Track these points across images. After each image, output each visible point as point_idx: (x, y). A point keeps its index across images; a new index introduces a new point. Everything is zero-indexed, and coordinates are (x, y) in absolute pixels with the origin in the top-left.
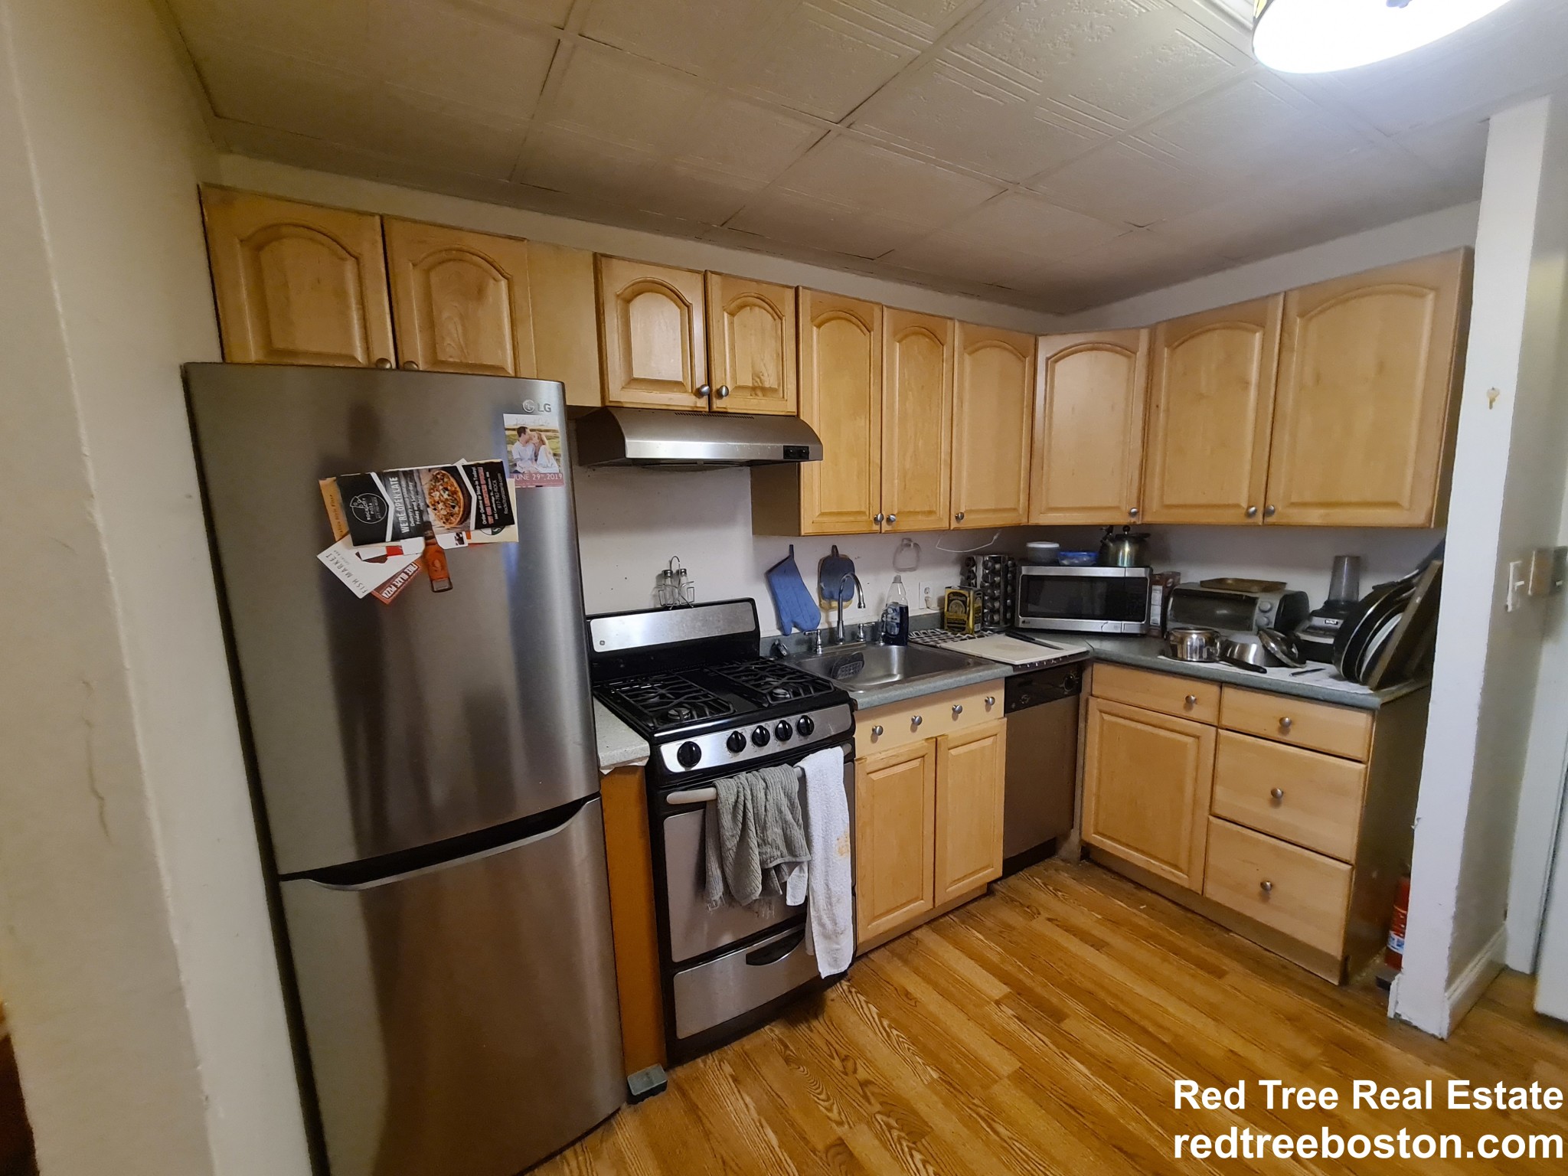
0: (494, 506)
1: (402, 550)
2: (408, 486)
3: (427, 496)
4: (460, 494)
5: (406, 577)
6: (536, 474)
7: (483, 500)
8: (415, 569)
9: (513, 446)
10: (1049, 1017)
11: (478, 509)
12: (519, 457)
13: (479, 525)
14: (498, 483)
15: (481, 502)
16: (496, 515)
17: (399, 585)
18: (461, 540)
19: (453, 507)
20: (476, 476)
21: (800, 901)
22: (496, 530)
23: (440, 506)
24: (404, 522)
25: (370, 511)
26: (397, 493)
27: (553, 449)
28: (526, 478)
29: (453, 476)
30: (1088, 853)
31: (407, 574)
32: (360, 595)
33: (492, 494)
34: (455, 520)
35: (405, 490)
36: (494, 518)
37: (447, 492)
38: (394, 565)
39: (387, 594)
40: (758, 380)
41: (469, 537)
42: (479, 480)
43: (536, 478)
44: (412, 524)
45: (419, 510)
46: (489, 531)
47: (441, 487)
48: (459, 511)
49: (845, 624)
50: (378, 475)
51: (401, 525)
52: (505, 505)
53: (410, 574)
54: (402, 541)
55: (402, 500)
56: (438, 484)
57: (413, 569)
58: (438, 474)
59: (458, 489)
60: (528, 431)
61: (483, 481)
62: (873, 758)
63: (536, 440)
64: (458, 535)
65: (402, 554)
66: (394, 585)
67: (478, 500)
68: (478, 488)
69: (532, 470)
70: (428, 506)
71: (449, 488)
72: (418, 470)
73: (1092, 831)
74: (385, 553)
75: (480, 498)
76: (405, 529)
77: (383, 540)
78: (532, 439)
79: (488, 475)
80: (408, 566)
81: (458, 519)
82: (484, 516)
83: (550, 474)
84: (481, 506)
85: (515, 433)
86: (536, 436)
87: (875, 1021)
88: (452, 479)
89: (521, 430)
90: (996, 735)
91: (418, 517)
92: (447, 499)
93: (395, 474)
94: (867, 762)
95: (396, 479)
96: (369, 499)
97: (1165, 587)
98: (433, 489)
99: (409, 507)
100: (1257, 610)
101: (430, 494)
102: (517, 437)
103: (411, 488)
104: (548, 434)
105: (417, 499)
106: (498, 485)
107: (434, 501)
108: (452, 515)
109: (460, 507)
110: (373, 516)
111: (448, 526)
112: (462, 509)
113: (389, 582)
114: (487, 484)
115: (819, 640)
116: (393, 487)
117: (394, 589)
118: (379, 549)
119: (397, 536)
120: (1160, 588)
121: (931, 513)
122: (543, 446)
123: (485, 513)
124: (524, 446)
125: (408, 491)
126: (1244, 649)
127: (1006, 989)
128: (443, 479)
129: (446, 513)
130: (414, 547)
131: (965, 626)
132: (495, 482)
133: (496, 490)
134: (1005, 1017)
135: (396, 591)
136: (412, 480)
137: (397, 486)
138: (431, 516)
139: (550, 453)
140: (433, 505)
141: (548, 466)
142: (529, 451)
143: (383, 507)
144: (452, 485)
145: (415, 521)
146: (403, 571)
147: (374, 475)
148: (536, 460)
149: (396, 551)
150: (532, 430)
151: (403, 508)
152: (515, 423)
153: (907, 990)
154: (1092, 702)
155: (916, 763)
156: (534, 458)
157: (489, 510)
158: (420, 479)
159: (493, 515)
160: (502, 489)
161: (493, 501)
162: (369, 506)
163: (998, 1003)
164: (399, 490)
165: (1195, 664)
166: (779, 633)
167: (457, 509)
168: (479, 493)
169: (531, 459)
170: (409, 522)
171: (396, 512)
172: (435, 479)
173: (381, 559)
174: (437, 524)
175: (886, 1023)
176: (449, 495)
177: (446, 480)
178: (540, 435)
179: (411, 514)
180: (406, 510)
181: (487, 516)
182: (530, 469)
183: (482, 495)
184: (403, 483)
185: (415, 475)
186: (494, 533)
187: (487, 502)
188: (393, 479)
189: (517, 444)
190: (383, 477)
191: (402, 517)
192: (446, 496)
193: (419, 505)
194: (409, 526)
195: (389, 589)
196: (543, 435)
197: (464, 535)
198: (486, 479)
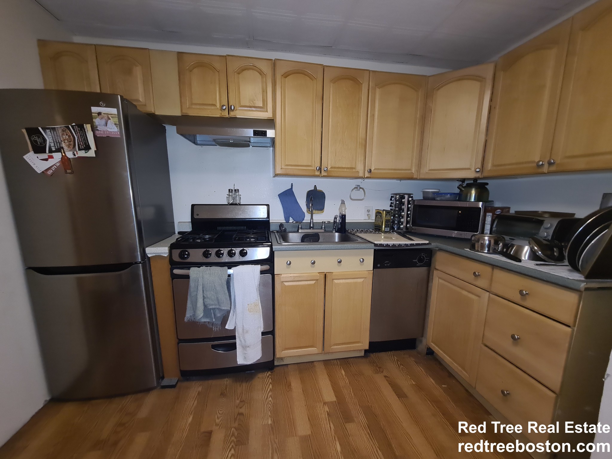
0: (83, 141)
1: (53, 157)
2: (54, 133)
3: (61, 137)
4: (72, 137)
5: (56, 167)
6: (106, 131)
7: (79, 139)
8: (59, 165)
9: (96, 120)
10: (344, 418)
11: (78, 143)
12: (98, 124)
13: (80, 149)
14: (83, 132)
15: (78, 140)
16: (84, 145)
17: (54, 170)
18: (74, 155)
19: (70, 142)
20: (76, 130)
21: (232, 328)
22: (86, 152)
23: (66, 141)
24: (53, 146)
25: (39, 141)
26: (50, 135)
27: (114, 122)
28: (102, 132)
29: (69, 130)
30: (430, 352)
31: (56, 166)
32: (39, 172)
33: (81, 137)
34: (72, 147)
35: (53, 134)
36: (84, 146)
37: (67, 136)
38: (51, 162)
39: (50, 172)
40: (252, 103)
41: (77, 154)
42: (77, 131)
43: (107, 133)
44: (56, 147)
45: (59, 142)
46: (83, 151)
47: (65, 134)
48: (72, 143)
49: (314, 221)
50: (42, 128)
51: (52, 147)
52: (86, 142)
53: (57, 166)
54: (53, 153)
55: (52, 138)
56: (64, 133)
57: (58, 164)
58: (63, 129)
59: (71, 135)
60: (102, 114)
61: (78, 132)
62: (285, 275)
63: (106, 118)
64: (73, 153)
65: (54, 158)
66: (52, 170)
67: (78, 139)
68: (77, 134)
69: (104, 130)
70: (62, 141)
71: (68, 134)
72: (57, 127)
73: (431, 341)
74: (47, 157)
75: (78, 138)
76: (54, 149)
77: (45, 152)
78: (104, 117)
79: (79, 129)
80: (56, 163)
81: (72, 146)
82: (80, 145)
83: (113, 132)
84: (79, 141)
85: (97, 114)
86: (106, 116)
87: (266, 392)
88: (69, 131)
89: (99, 114)
90: (366, 278)
91: (58, 145)
92: (68, 139)
93: (48, 128)
94: (282, 276)
95: (49, 130)
96: (39, 138)
97: (494, 214)
98: (63, 134)
99: (55, 141)
100: (542, 227)
101: (62, 136)
102: (97, 116)
103: (55, 134)
104: (111, 115)
105: (57, 138)
106: (83, 133)
107: (64, 139)
108: (70, 145)
109: (72, 142)
110: (40, 143)
111: (69, 149)
112: (73, 143)
113: (50, 168)
114: (80, 133)
115: (300, 226)
116: (48, 133)
117: (52, 171)
118: (45, 156)
119: (51, 151)
120: (491, 214)
121: (352, 168)
122: (109, 120)
123: (80, 144)
124: (100, 120)
125: (54, 135)
126: (520, 249)
127: (334, 399)
128: (65, 131)
129: (68, 144)
130: (57, 156)
131: (381, 228)
132: (82, 132)
133: (83, 135)
134: (322, 411)
135: (52, 172)
136: (55, 131)
137: (50, 133)
138: (63, 145)
139: (113, 123)
140: (64, 141)
141: (112, 129)
142: (103, 122)
143: (45, 140)
144: (69, 133)
145: (58, 147)
146: (54, 165)
147: (40, 128)
148: (106, 126)
149: (52, 157)
150: (104, 114)
151: (53, 141)
152: (96, 111)
153: (290, 384)
154: (435, 272)
155: (313, 282)
156: (105, 124)
157: (81, 143)
158: (58, 131)
159: (83, 145)
160: (85, 135)
161: (82, 139)
162: (39, 139)
163: (325, 403)
164: (51, 134)
165: (485, 254)
166: (285, 221)
167: (71, 142)
168: (78, 136)
169: (104, 125)
170: (55, 147)
171: (50, 142)
172: (63, 131)
173: (46, 160)
174: (66, 148)
175: (270, 394)
176: (68, 137)
177: (66, 131)
178: (108, 116)
179: (56, 144)
180: (54, 142)
181: (81, 145)
182: (104, 129)
183: (78, 137)
184: (52, 132)
185: (56, 129)
186: (86, 153)
187: (80, 140)
188: (48, 130)
189: (98, 118)
190: (44, 129)
191: (52, 145)
192: (67, 137)
193: (58, 141)
194: (55, 148)
195: (50, 171)
196: (110, 116)
197: (75, 152)
198: (79, 130)
